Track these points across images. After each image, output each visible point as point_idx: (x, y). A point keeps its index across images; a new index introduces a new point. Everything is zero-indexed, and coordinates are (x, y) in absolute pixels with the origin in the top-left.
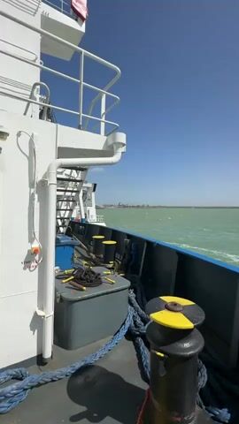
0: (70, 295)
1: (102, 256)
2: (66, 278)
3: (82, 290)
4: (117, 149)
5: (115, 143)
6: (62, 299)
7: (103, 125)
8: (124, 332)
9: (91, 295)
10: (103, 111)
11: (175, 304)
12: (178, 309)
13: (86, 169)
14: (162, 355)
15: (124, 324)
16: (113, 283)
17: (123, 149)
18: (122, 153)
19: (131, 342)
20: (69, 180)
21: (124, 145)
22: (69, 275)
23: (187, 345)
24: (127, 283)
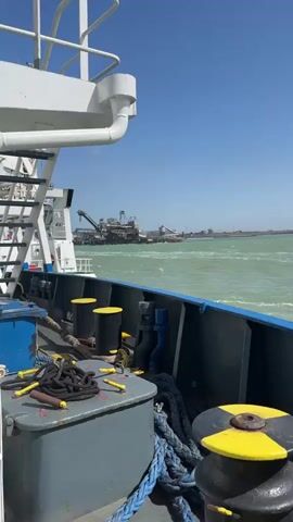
0: (33, 418)
1: (93, 340)
2: (23, 387)
3: (60, 408)
4: (119, 110)
5: (114, 97)
6: (17, 429)
7: (84, 58)
8: (147, 488)
9: (78, 416)
10: (84, 26)
11: (250, 417)
12: (256, 425)
13: (52, 155)
14: (229, 513)
15: (147, 472)
16: (121, 391)
17: (130, 110)
18: (130, 117)
19: (164, 508)
20: (15, 180)
21: (132, 100)
22: (28, 381)
23: (275, 492)
24: (151, 389)
